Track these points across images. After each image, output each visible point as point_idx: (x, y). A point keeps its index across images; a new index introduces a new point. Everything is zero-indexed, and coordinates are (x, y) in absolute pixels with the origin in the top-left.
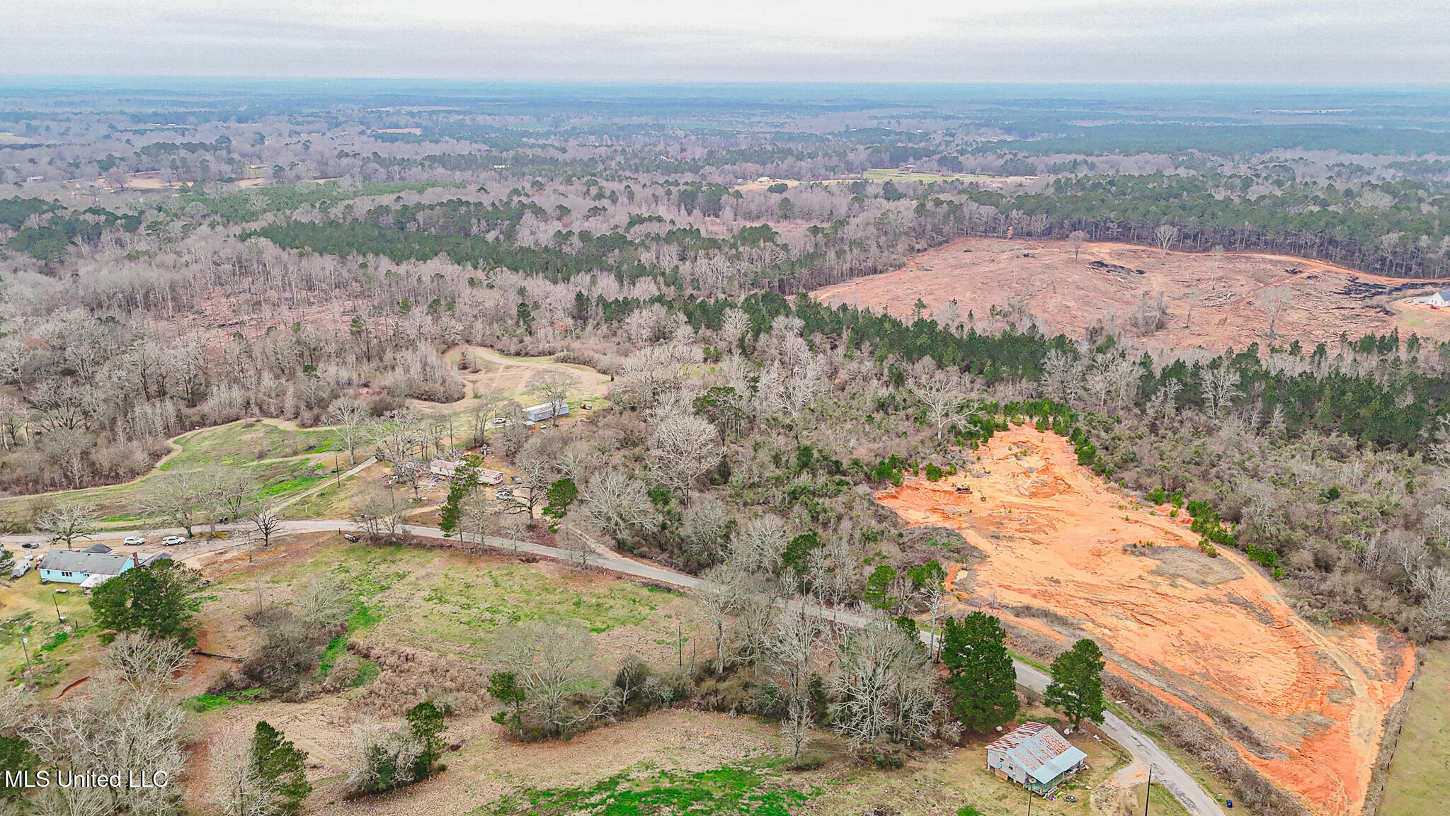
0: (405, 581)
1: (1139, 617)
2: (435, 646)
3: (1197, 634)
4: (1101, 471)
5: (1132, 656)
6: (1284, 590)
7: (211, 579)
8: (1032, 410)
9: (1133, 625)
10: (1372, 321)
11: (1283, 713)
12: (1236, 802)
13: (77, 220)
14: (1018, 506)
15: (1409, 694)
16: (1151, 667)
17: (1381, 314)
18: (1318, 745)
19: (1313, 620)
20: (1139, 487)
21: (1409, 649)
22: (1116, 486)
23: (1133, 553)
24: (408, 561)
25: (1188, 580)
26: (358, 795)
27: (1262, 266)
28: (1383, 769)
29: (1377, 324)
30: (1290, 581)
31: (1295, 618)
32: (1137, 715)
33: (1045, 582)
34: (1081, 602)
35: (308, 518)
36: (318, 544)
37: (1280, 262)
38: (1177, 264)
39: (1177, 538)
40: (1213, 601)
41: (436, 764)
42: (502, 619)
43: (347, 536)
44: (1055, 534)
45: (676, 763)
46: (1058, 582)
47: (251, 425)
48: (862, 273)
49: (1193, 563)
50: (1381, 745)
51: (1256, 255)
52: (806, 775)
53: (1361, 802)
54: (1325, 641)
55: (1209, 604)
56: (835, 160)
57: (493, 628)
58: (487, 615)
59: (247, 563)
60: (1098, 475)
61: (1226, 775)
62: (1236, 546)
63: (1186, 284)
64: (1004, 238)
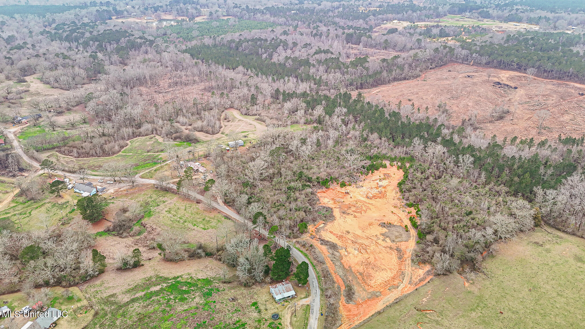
0: (164, 204)
2: (162, 227)
3: (373, 259)
5: (345, 263)
6: (415, 248)
7: (115, 197)
9: (357, 253)
13: (135, 41)
14: (362, 202)
15: (415, 291)
16: (347, 268)
18: (369, 302)
20: (408, 200)
21: (431, 276)
22: (402, 198)
23: (382, 226)
24: (168, 197)
25: (390, 239)
26: (119, 269)
27: (571, 90)
28: (379, 313)
30: (420, 245)
31: (409, 259)
33: (345, 232)
34: (349, 241)
35: (148, 178)
36: (147, 188)
39: (401, 222)
40: (391, 248)
41: (141, 264)
42: (182, 221)
43: (155, 186)
44: (364, 214)
45: (196, 274)
46: (349, 232)
47: (152, 138)
52: (225, 285)
53: (361, 321)
54: (410, 269)
55: (388, 249)
58: (178, 219)
59: (126, 192)
60: (400, 192)
63: (530, 96)
64: (469, 65)
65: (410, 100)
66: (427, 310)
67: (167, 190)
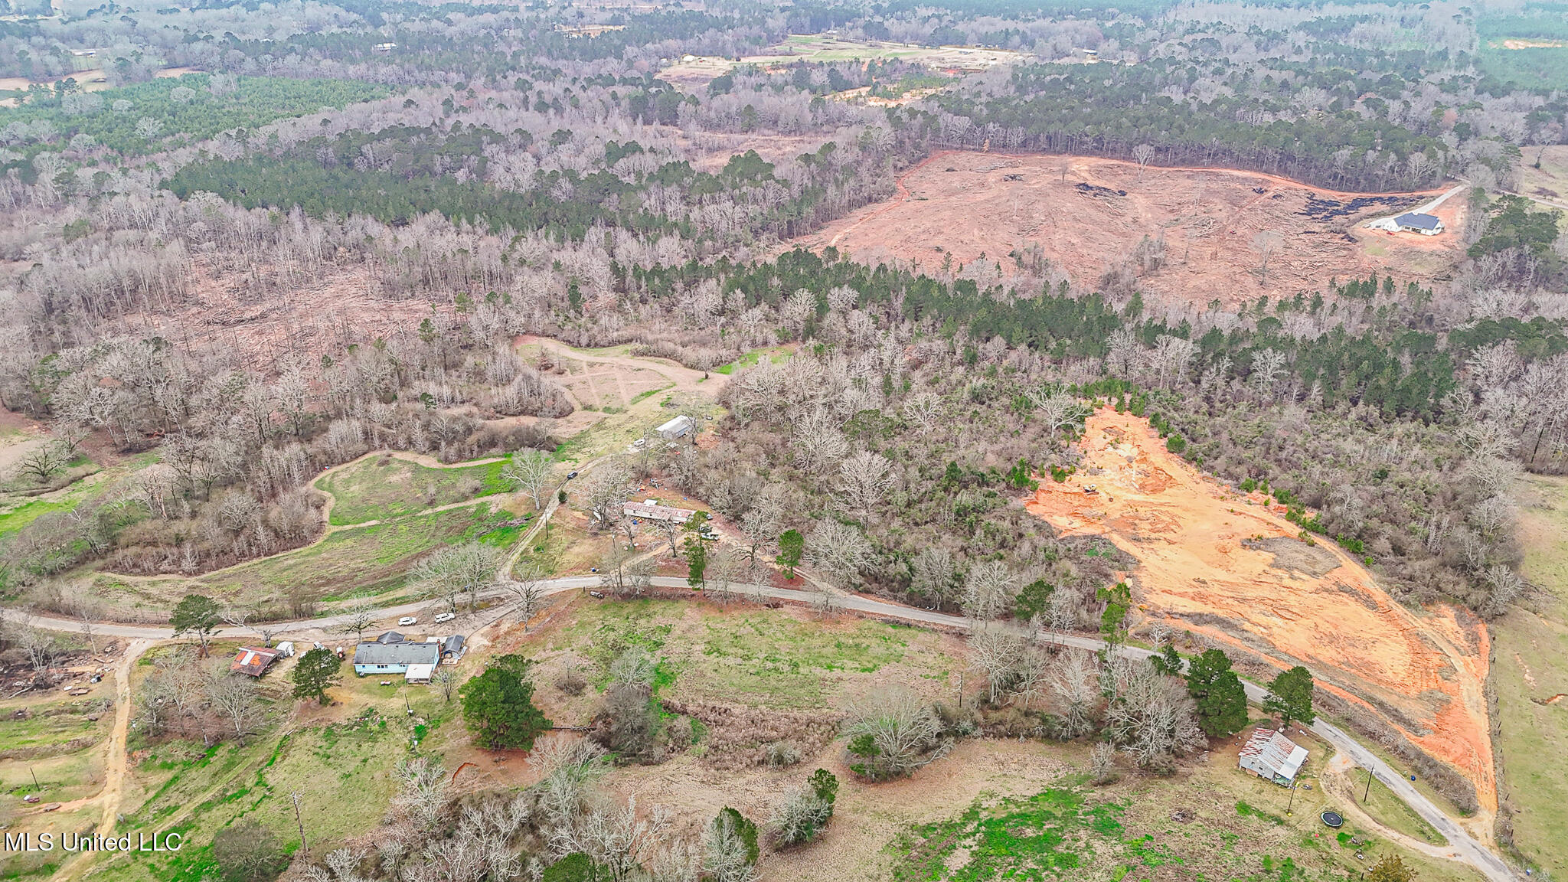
0: (674, 635)
1: (1279, 612)
3: (1327, 625)
4: (1192, 459)
5: (1291, 652)
6: (1376, 577)
8: (1108, 389)
9: (1280, 622)
10: (1339, 249)
11: (1413, 692)
12: (1417, 776)
14: (1143, 504)
15: (1492, 666)
16: (1309, 661)
17: (1345, 241)
18: (1447, 719)
19: (1407, 604)
20: (1230, 476)
21: (1481, 625)
22: (1209, 474)
23: (1251, 547)
24: (661, 615)
25: (1302, 571)
27: (1233, 185)
28: (1496, 734)
29: (1345, 253)
30: (1378, 566)
31: (1392, 603)
32: (1323, 710)
33: (1194, 583)
34: (1230, 601)
35: (544, 576)
36: (571, 605)
37: (1245, 179)
38: (1153, 181)
39: (1277, 528)
40: (1327, 590)
42: (784, 667)
43: (593, 593)
44: (1183, 532)
45: (1009, 790)
46: (1204, 582)
47: (386, 462)
48: (860, 204)
49: (1298, 553)
50: (1488, 714)
51: (1224, 171)
52: (1112, 788)
53: (1491, 763)
54: (1420, 623)
55: (1325, 594)
56: (756, 30)
57: (781, 677)
58: (769, 665)
59: (524, 633)
60: (1189, 462)
61: (1403, 755)
62: (1327, 534)
63: (1168, 208)
64: (981, 151)
65: (939, 250)
66: (1553, 698)
67: (643, 597)
